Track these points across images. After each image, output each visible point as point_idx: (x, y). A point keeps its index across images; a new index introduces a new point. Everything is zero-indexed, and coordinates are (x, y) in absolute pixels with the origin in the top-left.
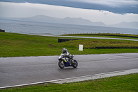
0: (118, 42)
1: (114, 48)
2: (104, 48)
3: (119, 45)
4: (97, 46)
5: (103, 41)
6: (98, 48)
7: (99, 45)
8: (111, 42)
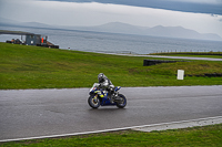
2: (218, 75)
5: (218, 65)
6: (209, 76)
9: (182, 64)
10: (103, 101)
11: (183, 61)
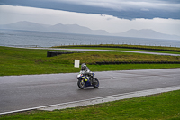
0: (125, 55)
1: (120, 63)
3: (127, 60)
4: (98, 61)
8: (116, 56)
9: (77, 55)
10: (87, 84)
11: (79, 52)
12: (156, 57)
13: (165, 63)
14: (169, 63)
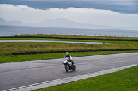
0: (41, 45)
2: (22, 54)
3: (42, 49)
5: (21, 45)
6: (15, 54)
7: (16, 50)
8: (32, 46)
12: (71, 45)
13: (80, 51)
14: (84, 51)
